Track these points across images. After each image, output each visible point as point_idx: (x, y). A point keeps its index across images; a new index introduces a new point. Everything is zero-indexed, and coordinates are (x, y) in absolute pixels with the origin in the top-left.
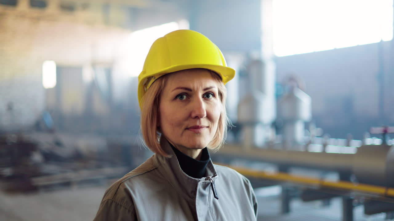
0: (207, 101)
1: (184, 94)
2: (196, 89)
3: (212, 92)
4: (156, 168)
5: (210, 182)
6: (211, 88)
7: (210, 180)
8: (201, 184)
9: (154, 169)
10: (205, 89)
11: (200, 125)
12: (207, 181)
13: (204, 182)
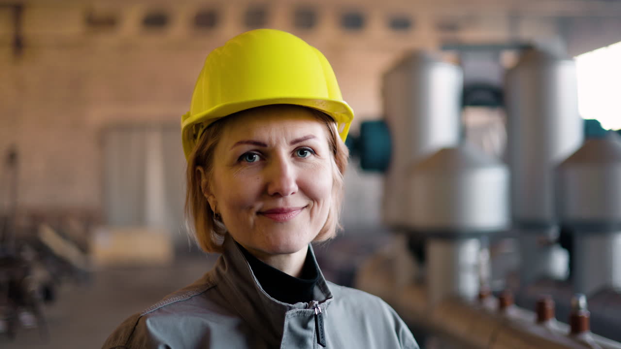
0: (300, 163)
1: (254, 152)
2: (274, 143)
3: (309, 147)
4: (215, 287)
5: (314, 313)
6: (306, 138)
7: (314, 309)
8: (292, 314)
9: (209, 289)
10: (293, 142)
11: (286, 207)
12: (308, 310)
13: (301, 312)
